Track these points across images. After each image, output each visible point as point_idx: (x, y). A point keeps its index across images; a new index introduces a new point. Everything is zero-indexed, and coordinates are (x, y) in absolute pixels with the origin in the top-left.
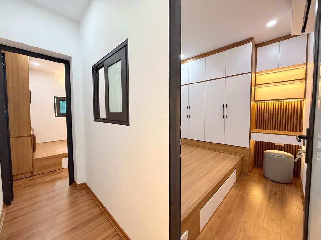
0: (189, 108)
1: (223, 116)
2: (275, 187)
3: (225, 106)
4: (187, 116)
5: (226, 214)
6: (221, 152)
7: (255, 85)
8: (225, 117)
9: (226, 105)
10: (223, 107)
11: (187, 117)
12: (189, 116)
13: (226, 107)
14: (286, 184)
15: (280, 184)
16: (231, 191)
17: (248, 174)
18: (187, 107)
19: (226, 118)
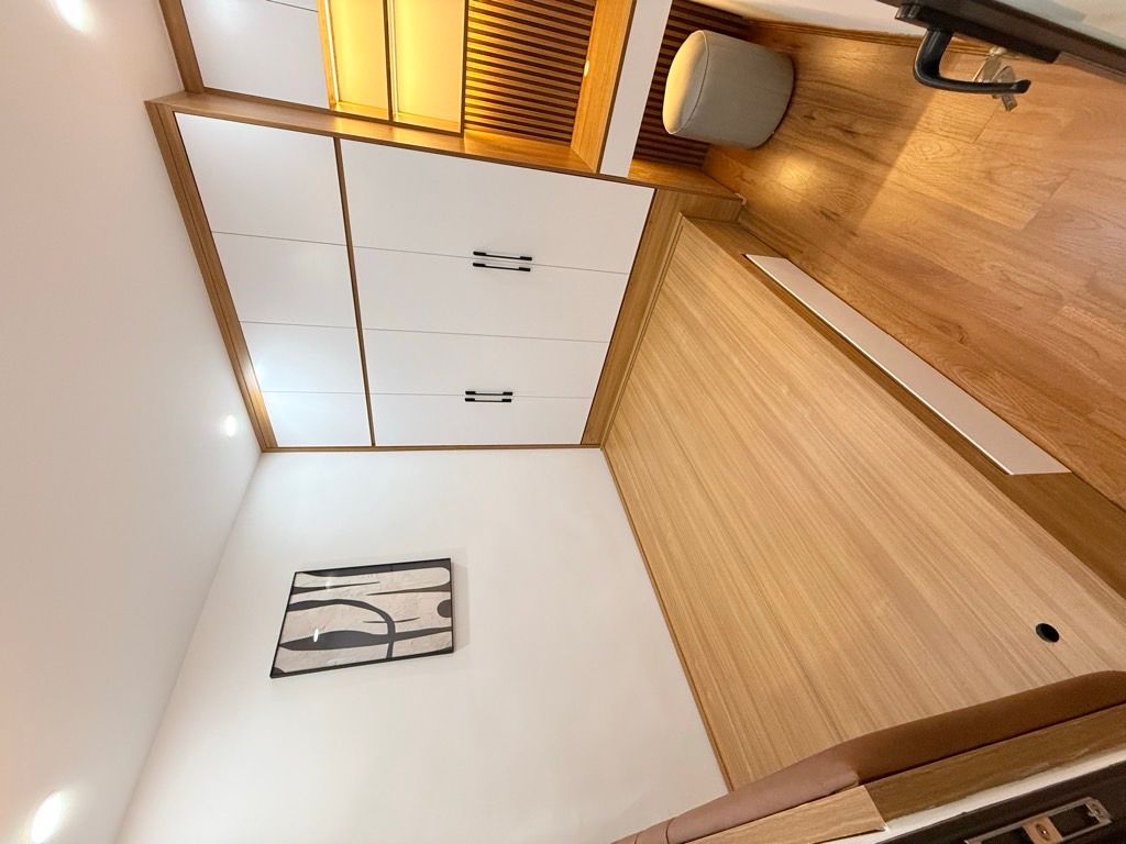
0: (473, 393)
1: (521, 269)
2: (814, 123)
3: (480, 259)
4: (504, 401)
5: (961, 341)
6: (660, 289)
7: (391, 123)
8: (524, 264)
9: (475, 253)
10: (483, 266)
11: (510, 401)
12: (505, 394)
13: (484, 254)
14: (795, 79)
15: (796, 99)
16: (836, 290)
17: (744, 203)
18: (467, 400)
19: (530, 259)
